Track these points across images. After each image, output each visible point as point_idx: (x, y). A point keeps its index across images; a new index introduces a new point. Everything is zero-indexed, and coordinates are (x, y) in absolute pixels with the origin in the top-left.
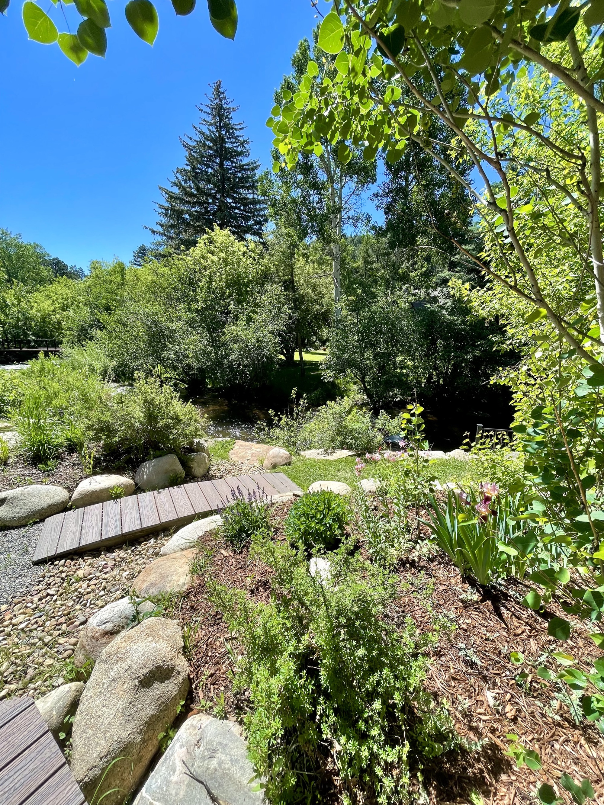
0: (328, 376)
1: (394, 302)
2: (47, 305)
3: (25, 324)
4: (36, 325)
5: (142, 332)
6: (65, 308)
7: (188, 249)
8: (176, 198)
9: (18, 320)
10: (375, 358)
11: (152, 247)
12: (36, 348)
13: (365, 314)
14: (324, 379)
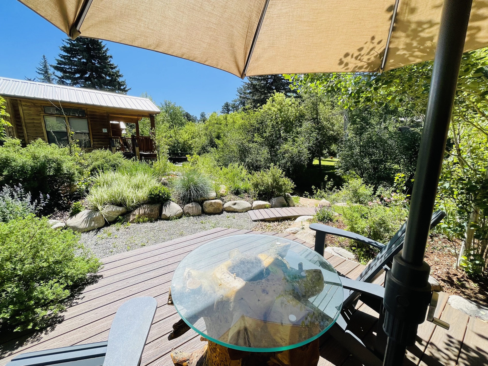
0: (339, 172)
1: (386, 128)
2: (186, 136)
3: (177, 145)
4: (181, 146)
5: (235, 149)
6: (193, 138)
7: (261, 105)
8: (253, 78)
9: (175, 143)
10: (371, 162)
11: (232, 103)
12: (181, 156)
13: (365, 136)
14: (337, 173)
